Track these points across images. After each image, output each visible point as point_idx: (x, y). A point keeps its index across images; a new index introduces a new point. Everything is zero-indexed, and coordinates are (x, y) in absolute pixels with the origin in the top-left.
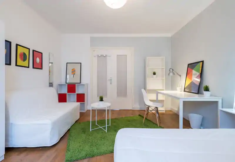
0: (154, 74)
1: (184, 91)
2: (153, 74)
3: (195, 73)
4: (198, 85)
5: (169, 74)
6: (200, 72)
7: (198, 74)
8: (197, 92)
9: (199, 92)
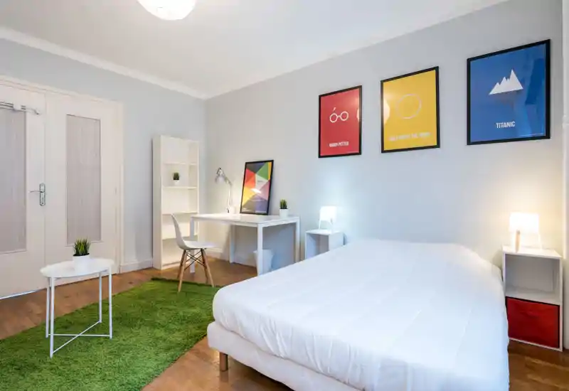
0: (176, 177)
1: (241, 212)
2: (172, 178)
3: (261, 180)
4: (267, 199)
5: (216, 180)
6: (269, 179)
7: (266, 181)
8: (265, 212)
9: (267, 212)
